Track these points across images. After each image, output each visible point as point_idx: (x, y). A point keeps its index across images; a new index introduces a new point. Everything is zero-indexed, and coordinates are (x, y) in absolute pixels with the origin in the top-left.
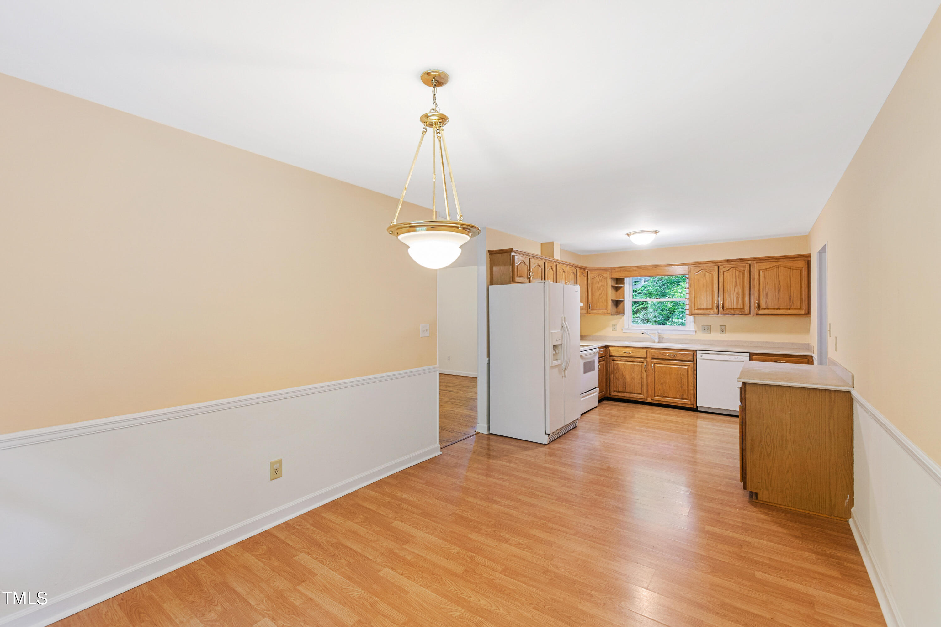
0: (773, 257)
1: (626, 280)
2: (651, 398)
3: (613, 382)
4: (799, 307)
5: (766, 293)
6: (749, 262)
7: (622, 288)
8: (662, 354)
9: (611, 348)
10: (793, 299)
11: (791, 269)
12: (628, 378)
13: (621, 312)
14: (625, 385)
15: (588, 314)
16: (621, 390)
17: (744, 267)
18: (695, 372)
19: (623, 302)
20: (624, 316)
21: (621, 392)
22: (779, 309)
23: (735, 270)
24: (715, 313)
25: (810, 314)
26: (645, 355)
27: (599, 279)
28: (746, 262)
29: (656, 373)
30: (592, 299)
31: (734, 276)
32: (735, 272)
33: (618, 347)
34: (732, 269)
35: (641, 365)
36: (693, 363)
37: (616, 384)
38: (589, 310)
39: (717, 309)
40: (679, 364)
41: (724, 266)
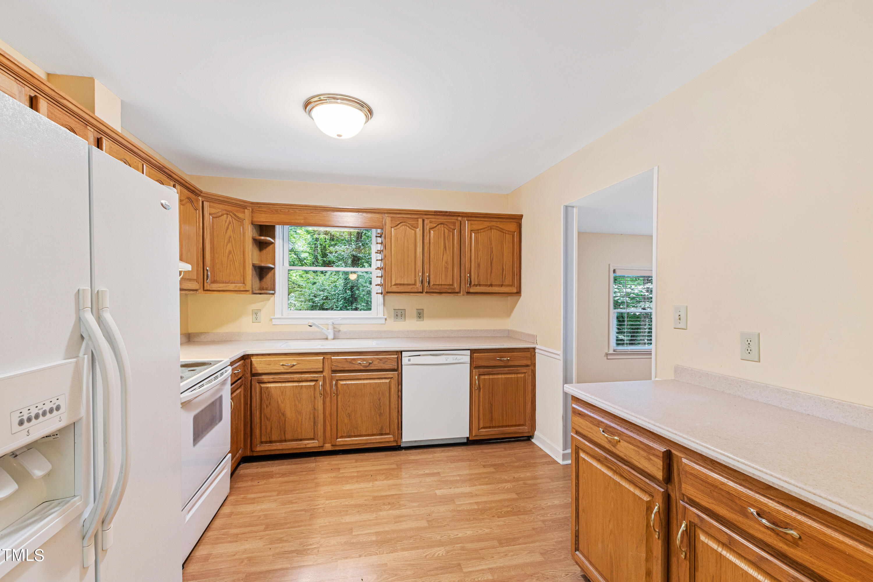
0: (487, 214)
1: (278, 229)
2: (331, 443)
3: (258, 424)
4: (511, 283)
5: (478, 264)
6: (460, 218)
7: (271, 246)
8: (350, 362)
9: (254, 359)
10: (505, 273)
11: (503, 233)
12: (290, 414)
13: (269, 289)
14: (283, 429)
15: (204, 290)
16: (274, 437)
17: (454, 224)
18: (400, 386)
19: (273, 271)
20: (275, 295)
21: (275, 442)
22: (491, 285)
23: (444, 227)
24: (419, 291)
25: (521, 293)
26: (321, 365)
27: (228, 222)
28: (456, 218)
29: (339, 397)
30: (213, 260)
31: (443, 236)
32: (444, 230)
33: (269, 355)
34: (440, 226)
35: (314, 385)
36: (397, 372)
37: (266, 429)
38: (205, 284)
39: (422, 284)
40: (377, 377)
41: (430, 221)
